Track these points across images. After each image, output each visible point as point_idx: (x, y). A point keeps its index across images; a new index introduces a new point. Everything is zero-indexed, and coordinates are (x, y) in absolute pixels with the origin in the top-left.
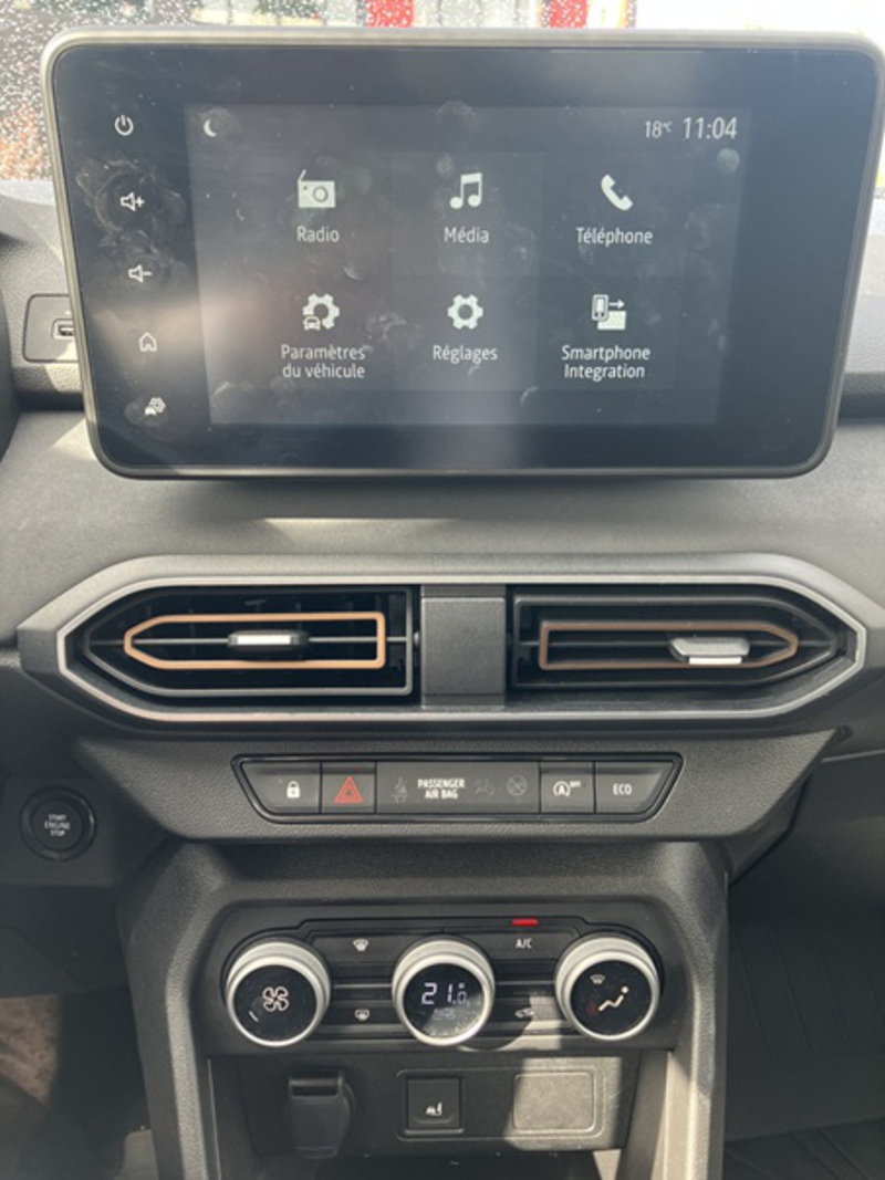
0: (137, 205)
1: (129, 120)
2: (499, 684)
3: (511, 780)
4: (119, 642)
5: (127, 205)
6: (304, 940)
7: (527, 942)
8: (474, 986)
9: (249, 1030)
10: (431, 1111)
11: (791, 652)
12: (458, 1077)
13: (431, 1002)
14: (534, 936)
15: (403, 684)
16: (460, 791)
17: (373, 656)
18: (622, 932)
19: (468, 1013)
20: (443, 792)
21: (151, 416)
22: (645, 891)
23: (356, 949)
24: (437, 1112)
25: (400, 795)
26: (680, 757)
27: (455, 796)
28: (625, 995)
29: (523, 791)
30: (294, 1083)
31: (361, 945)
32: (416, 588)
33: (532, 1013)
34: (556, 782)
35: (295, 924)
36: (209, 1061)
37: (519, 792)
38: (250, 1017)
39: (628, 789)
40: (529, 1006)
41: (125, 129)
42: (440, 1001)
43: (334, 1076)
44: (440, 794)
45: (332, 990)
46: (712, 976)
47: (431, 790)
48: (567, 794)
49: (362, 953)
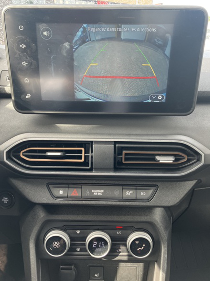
0: (24, 47)
1: (22, 26)
2: (112, 166)
3: (115, 191)
4: (19, 154)
5: (22, 47)
6: (64, 230)
7: (120, 232)
8: (106, 243)
9: (50, 252)
10: (96, 275)
11: (185, 160)
12: (103, 267)
13: (95, 247)
14: (122, 231)
15: (88, 166)
16: (102, 193)
17: (81, 159)
18: (144, 231)
19: (104, 250)
20: (98, 193)
21: (27, 98)
22: (149, 220)
23: (77, 233)
24: (97, 276)
25: (88, 194)
26: (158, 186)
27: (101, 194)
28: (144, 247)
29: (118, 194)
30: (61, 267)
31: (78, 232)
32: (92, 142)
33: (121, 251)
34: (127, 191)
35: (62, 226)
36: (40, 260)
37: (117, 194)
38: (50, 249)
39: (144, 194)
40: (120, 249)
41: (21, 28)
42: (97, 246)
43: (72, 265)
44: (97, 194)
45: (71, 243)
46: (166, 243)
47: (95, 193)
48: (129, 194)
49: (78, 234)
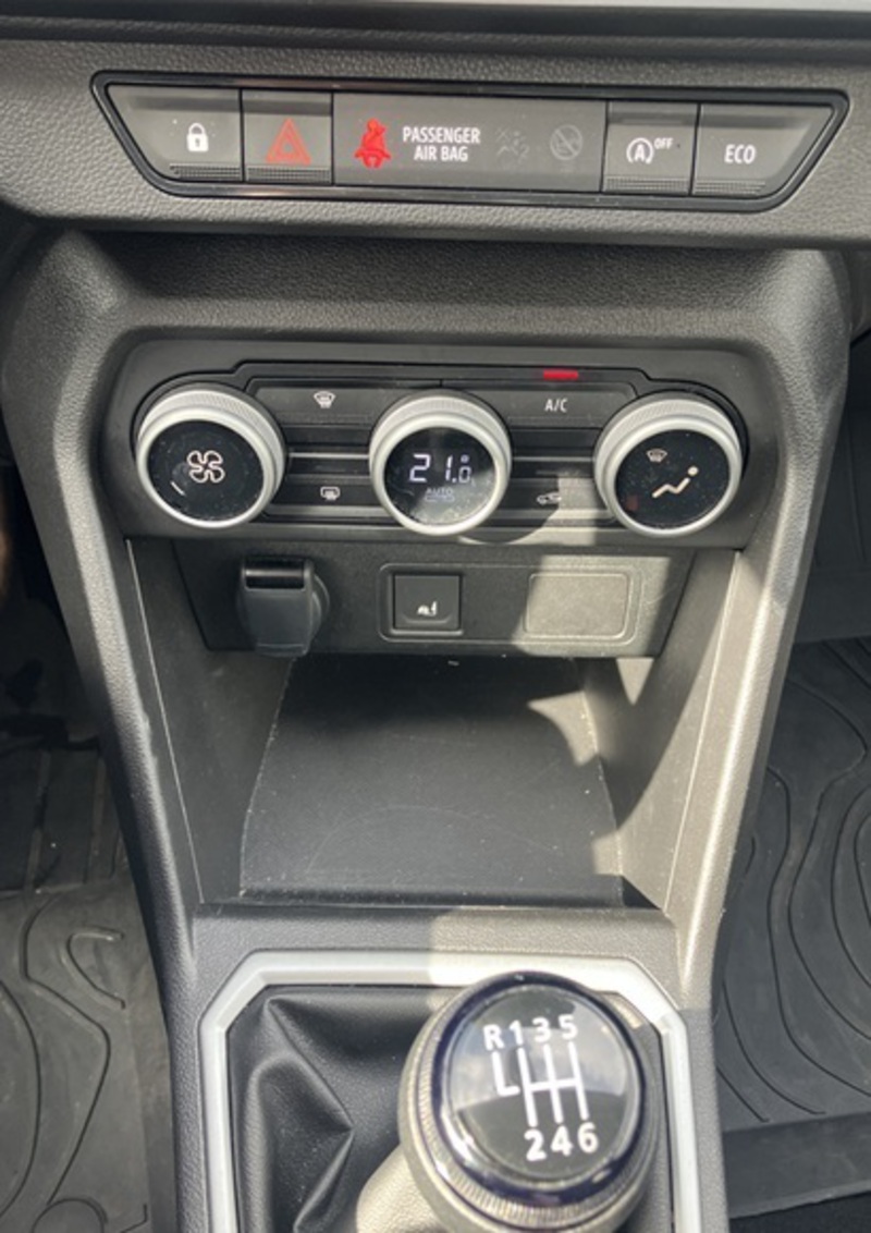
6: (244, 390)
8: (481, 460)
9: (174, 505)
10: (423, 610)
13: (422, 480)
14: (571, 394)
16: (472, 149)
19: (472, 494)
20: (444, 149)
23: (318, 406)
24: (430, 611)
26: (846, 98)
27: (465, 158)
28: (692, 478)
30: (249, 573)
33: (559, 499)
34: (631, 138)
35: (228, 367)
36: (128, 542)
38: (174, 490)
39: (750, 154)
40: (556, 490)
42: (435, 479)
44: (438, 154)
45: (287, 459)
47: (425, 145)
48: (649, 160)
